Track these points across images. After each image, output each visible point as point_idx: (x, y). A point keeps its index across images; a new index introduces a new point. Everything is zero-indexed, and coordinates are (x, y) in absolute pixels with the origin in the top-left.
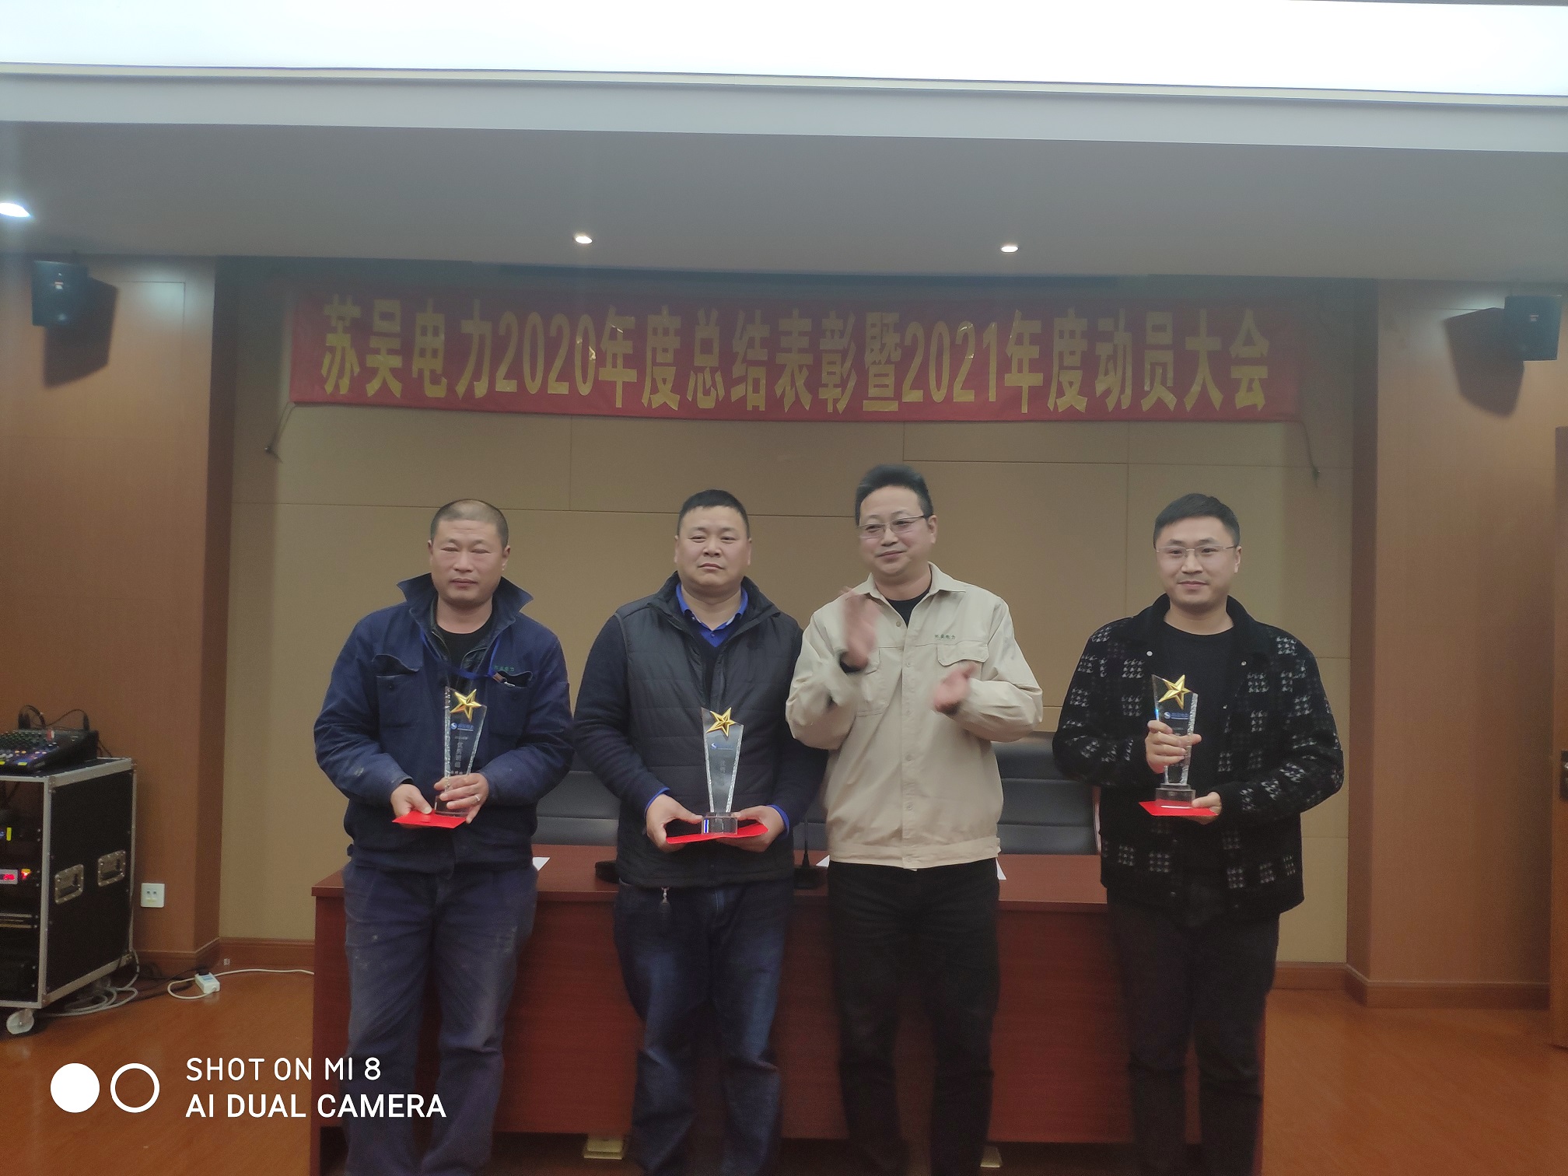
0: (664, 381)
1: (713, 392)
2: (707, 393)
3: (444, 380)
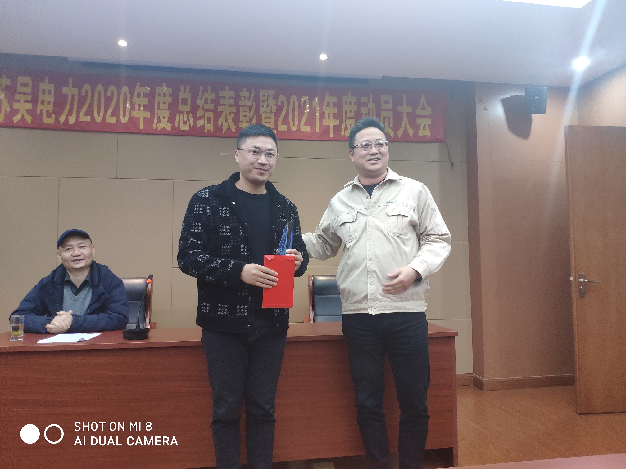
0: (164, 117)
1: (188, 123)
2: (185, 123)
3: (53, 116)
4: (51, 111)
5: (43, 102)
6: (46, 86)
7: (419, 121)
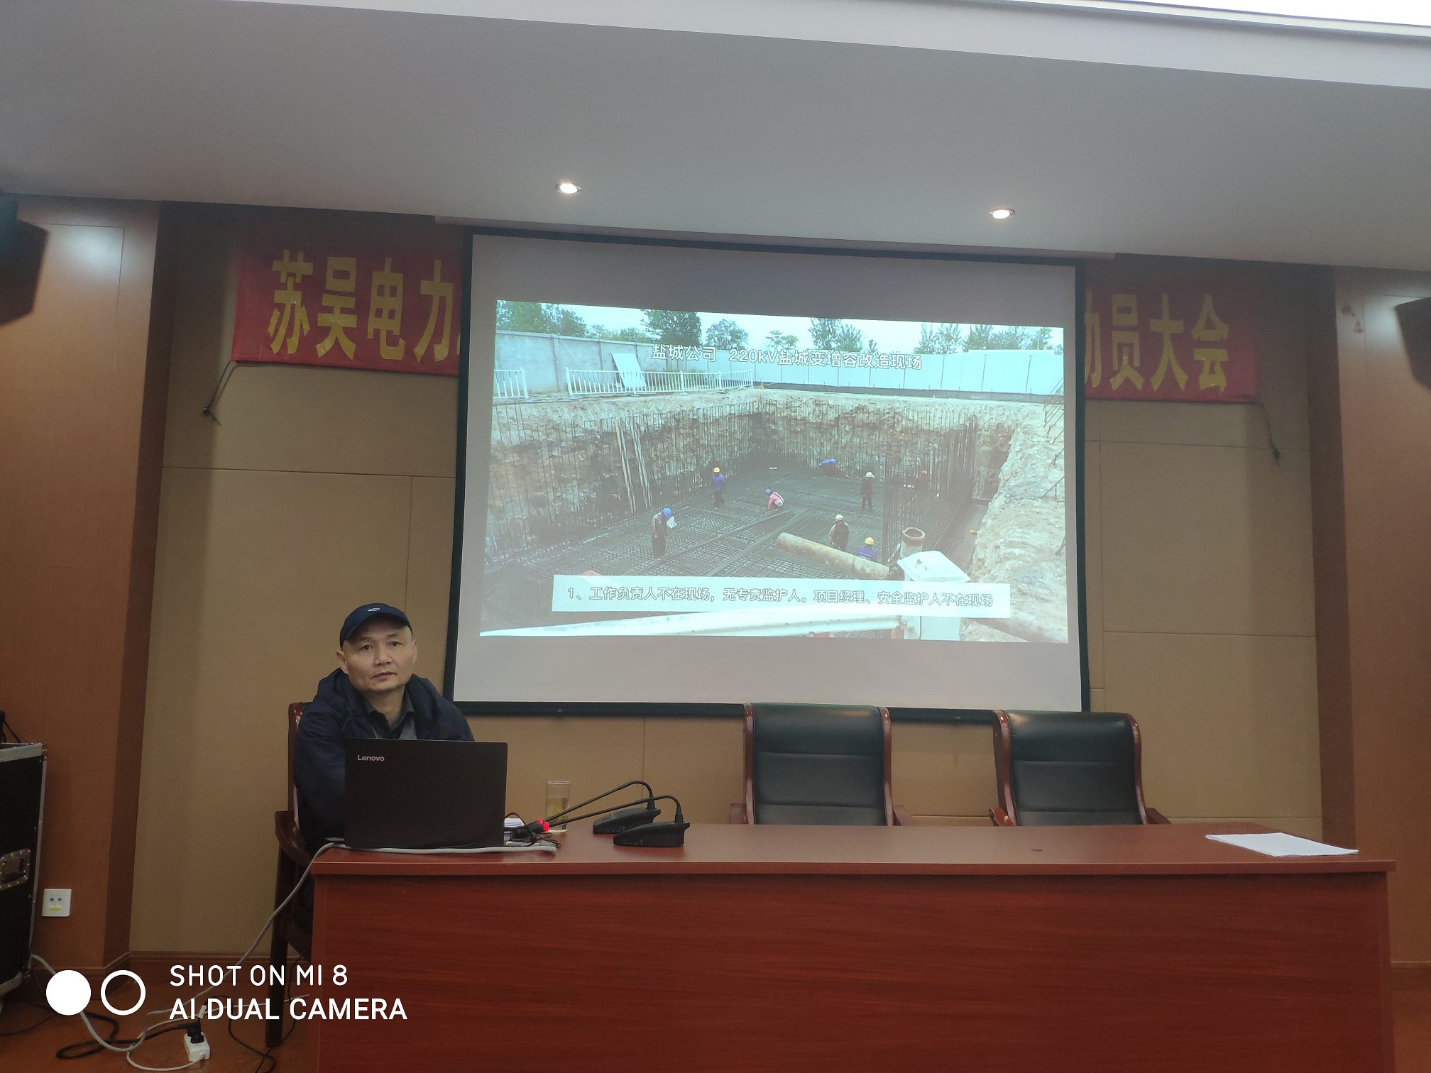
3: (402, 342)
4: (397, 332)
5: (379, 313)
6: (386, 277)
7: (1200, 355)
